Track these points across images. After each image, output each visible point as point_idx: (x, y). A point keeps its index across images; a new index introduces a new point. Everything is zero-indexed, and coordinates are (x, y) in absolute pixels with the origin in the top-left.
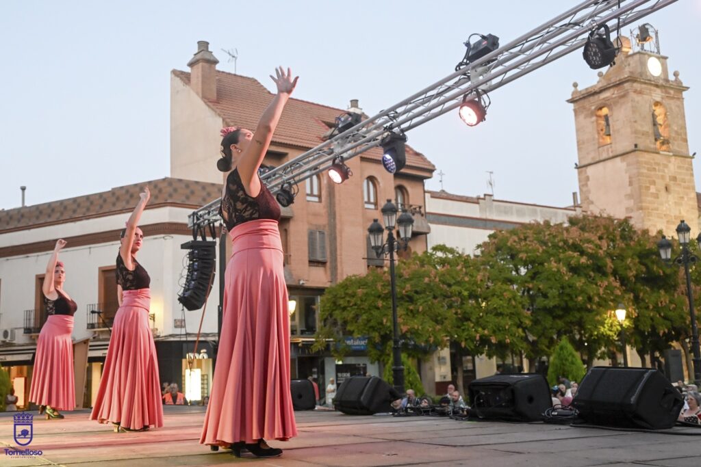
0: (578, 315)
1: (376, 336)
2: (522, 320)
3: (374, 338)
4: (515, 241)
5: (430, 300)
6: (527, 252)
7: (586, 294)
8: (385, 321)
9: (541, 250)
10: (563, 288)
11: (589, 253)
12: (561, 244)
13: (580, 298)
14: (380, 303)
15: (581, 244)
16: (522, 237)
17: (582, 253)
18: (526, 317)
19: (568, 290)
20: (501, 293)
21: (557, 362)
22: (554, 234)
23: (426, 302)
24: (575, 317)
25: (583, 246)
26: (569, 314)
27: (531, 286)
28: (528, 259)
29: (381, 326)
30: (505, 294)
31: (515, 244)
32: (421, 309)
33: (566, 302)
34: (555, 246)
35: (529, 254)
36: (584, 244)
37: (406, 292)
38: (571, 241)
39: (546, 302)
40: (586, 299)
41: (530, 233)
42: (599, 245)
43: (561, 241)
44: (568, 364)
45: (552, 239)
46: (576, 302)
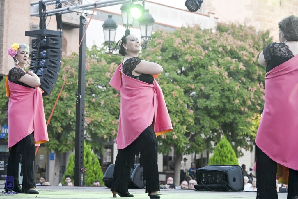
0: (232, 117)
1: (58, 126)
2: (185, 118)
3: (56, 128)
4: (180, 44)
5: (111, 95)
6: (191, 55)
7: (242, 97)
8: (69, 112)
9: (203, 54)
10: (223, 90)
11: (245, 59)
12: (220, 49)
13: (237, 101)
14: (65, 95)
15: (238, 51)
16: (185, 39)
17: (239, 59)
18: (190, 116)
19: (228, 93)
20: (169, 92)
21: (218, 158)
22: (214, 39)
23: (107, 95)
24: (229, 118)
25: (239, 53)
26: (224, 115)
27: (193, 87)
28: (193, 61)
29: (63, 117)
30: (173, 93)
31: (179, 46)
32: (102, 103)
33: (224, 104)
34: (214, 51)
35: (194, 57)
36: (240, 51)
37: (89, 85)
38: (229, 48)
39: (208, 103)
40: (241, 102)
41: (192, 36)
42: (252, 53)
43: (220, 46)
44: (227, 161)
45: (212, 45)
46: (233, 104)
